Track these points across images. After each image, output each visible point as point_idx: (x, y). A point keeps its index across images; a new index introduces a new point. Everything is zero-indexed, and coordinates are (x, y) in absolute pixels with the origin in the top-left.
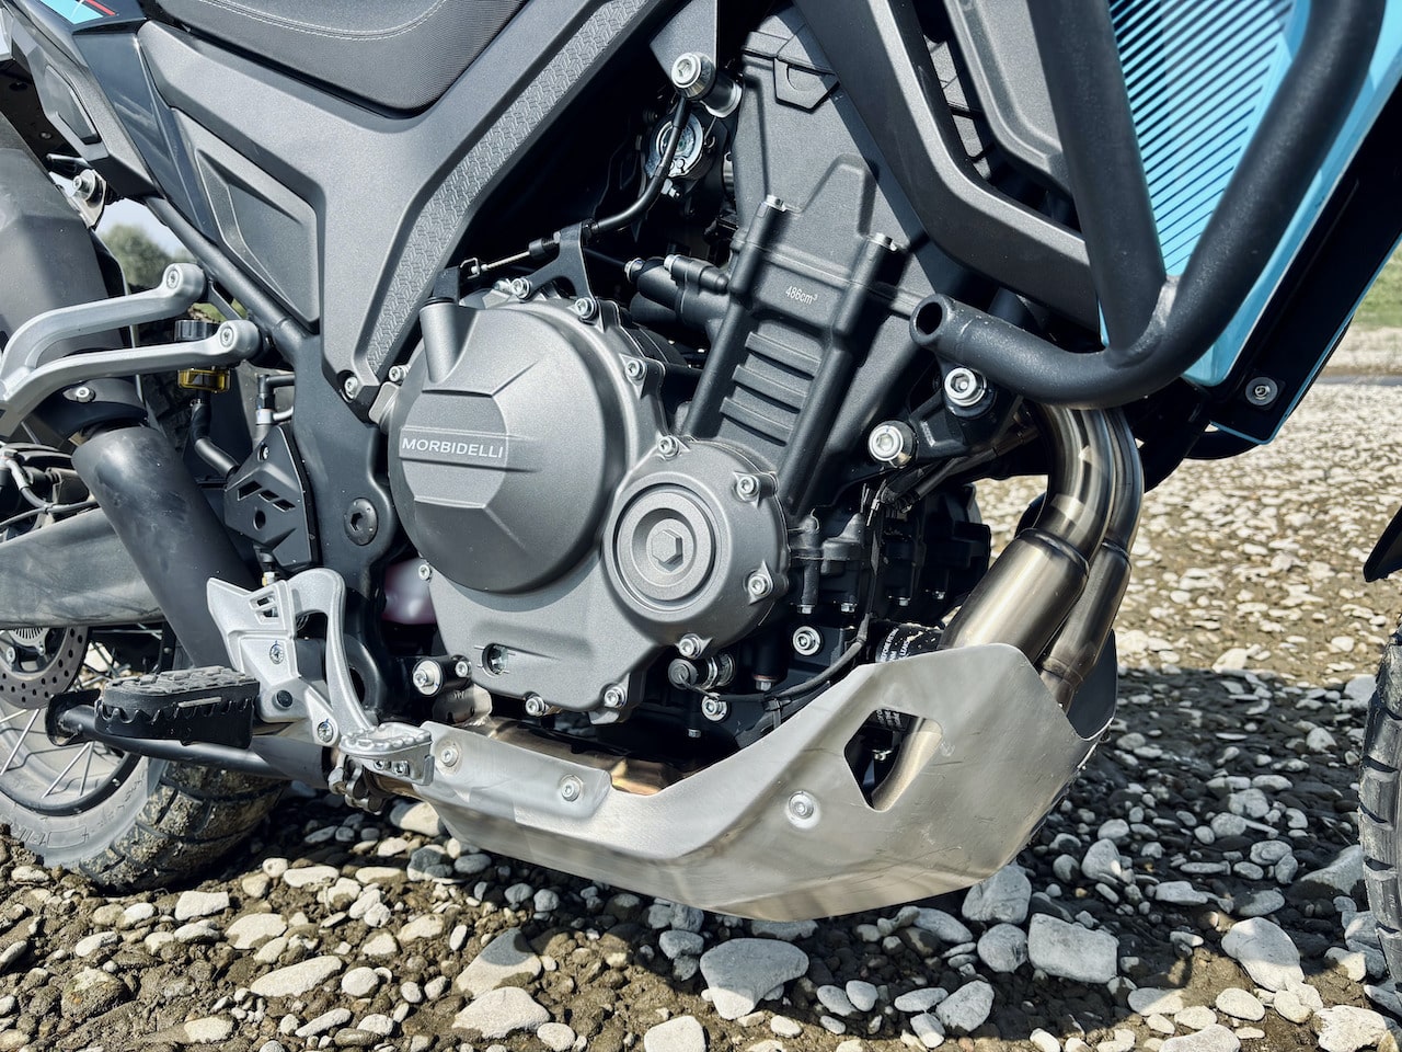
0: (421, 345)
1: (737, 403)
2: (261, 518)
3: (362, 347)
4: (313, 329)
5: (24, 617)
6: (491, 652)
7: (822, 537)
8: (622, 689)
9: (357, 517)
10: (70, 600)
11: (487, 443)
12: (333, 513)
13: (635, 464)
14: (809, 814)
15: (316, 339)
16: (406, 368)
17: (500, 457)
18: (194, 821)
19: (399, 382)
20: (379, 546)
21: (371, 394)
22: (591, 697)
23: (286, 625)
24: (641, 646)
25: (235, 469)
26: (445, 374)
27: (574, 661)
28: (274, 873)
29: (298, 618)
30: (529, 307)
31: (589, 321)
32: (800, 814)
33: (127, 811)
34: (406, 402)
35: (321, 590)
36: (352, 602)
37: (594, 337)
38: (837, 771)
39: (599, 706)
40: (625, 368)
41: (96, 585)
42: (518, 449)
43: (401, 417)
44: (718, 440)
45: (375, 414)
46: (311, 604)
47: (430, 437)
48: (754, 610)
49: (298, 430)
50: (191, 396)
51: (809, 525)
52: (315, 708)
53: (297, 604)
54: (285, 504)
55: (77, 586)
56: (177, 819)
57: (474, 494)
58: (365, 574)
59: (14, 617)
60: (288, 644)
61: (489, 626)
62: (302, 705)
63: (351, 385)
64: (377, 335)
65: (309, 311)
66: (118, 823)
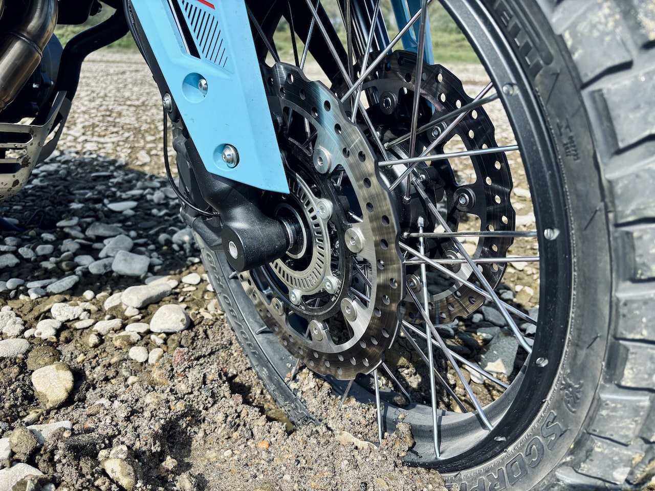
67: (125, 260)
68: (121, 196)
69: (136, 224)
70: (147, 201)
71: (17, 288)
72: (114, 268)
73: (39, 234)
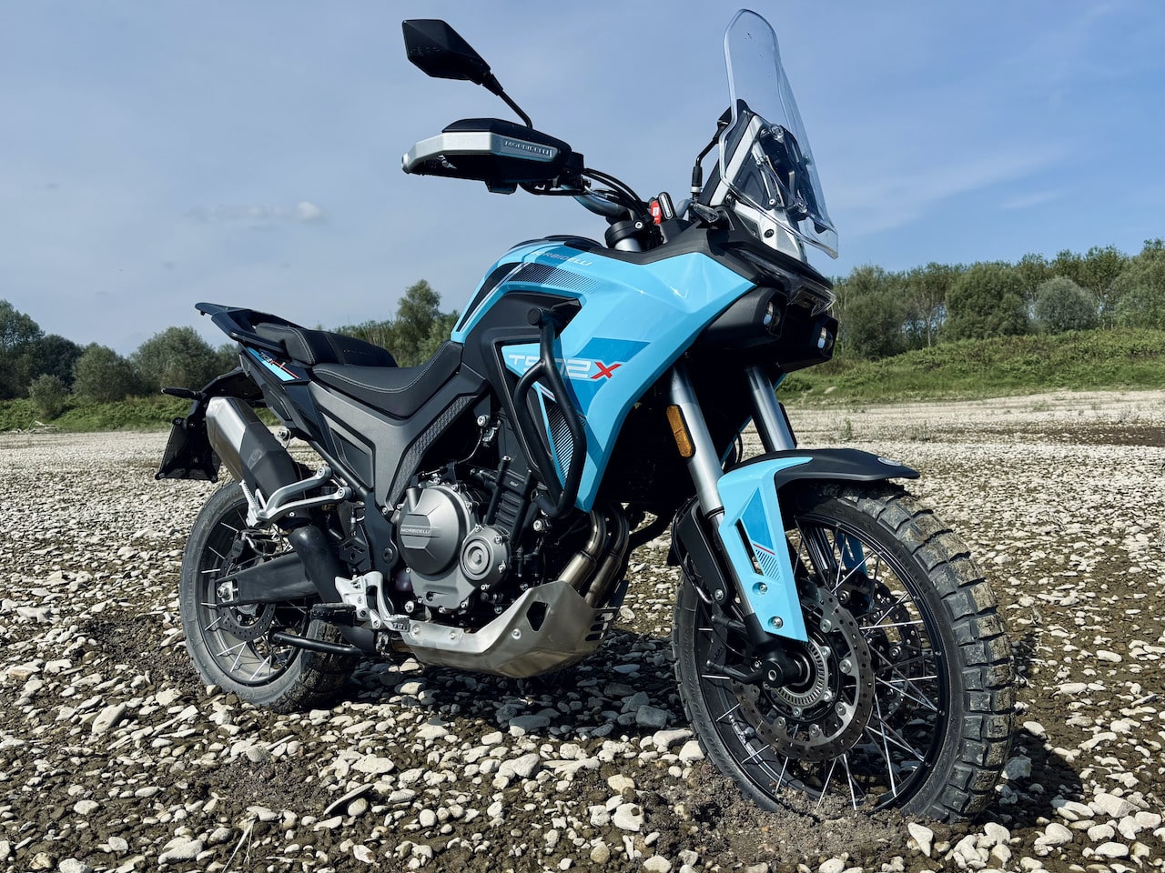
0: (406, 499)
1: (499, 514)
2: (353, 556)
3: (388, 498)
4: (371, 490)
5: (256, 598)
6: (429, 595)
7: (523, 554)
8: (466, 603)
9: (387, 554)
10: (276, 590)
11: (425, 529)
12: (378, 553)
13: (470, 533)
14: (518, 635)
15: (373, 494)
16: (402, 505)
17: (428, 533)
18: (318, 681)
19: (400, 510)
20: (394, 563)
21: (391, 513)
22: (458, 605)
23: (363, 590)
24: (472, 588)
25: (343, 540)
26: (414, 509)
27: (453, 595)
28: (347, 706)
29: (367, 588)
30: (440, 487)
31: (456, 491)
32: (516, 635)
33: (291, 679)
34: (402, 516)
35: (374, 578)
36: (385, 583)
37: (458, 496)
38: (525, 621)
39: (460, 608)
40: (466, 505)
41: (287, 584)
42: (434, 531)
43: (401, 522)
44: (495, 526)
45: (393, 520)
46: (371, 583)
47: (409, 528)
48: (501, 576)
49: (365, 524)
50: (327, 513)
51: (520, 550)
52: (373, 616)
53: (367, 583)
54: (362, 551)
55: (280, 584)
56: (312, 680)
57: (421, 545)
58: (389, 573)
59: (251, 599)
60: (364, 597)
61: (428, 586)
62: (369, 616)
63: (384, 510)
64: (393, 494)
65: (370, 484)
66: (287, 684)
67: (648, 713)
68: (621, 658)
69: (644, 686)
70: (647, 664)
71: (570, 732)
72: (638, 720)
73: (565, 693)
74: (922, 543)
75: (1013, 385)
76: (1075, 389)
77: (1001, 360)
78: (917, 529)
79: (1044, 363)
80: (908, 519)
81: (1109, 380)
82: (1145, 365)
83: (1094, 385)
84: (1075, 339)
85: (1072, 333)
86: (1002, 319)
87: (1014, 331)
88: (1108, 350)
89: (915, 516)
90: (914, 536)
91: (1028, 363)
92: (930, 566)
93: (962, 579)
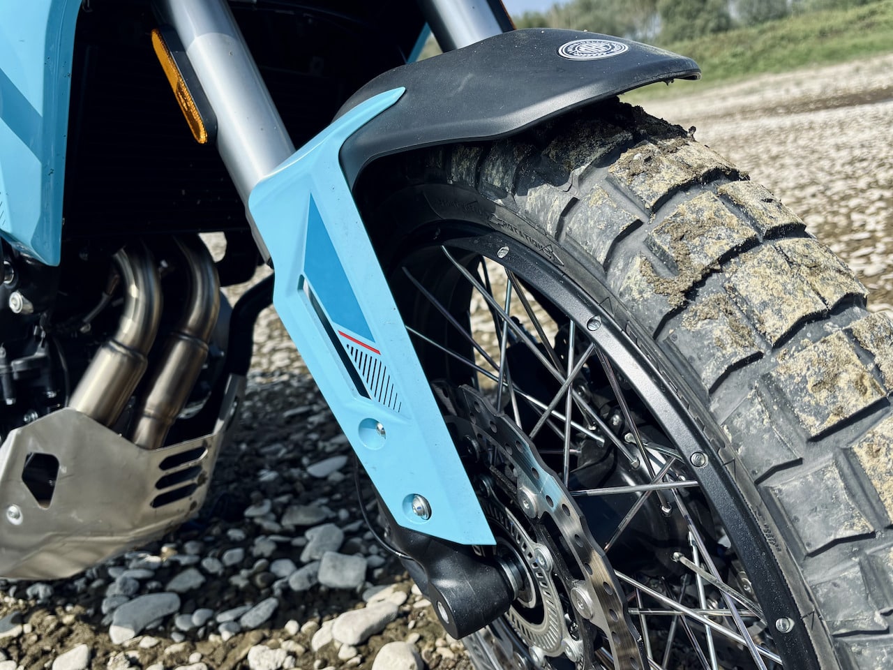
14: (18, 516)
32: (15, 518)
67: (334, 566)
68: (324, 448)
69: (346, 497)
71: (206, 624)
72: (322, 579)
73: (225, 532)
74: (677, 300)
75: (724, 77)
76: (777, 72)
77: (712, 56)
78: (663, 256)
79: (749, 54)
80: (638, 224)
81: (804, 60)
82: (833, 43)
83: (792, 67)
84: (773, 28)
85: (768, 24)
86: (707, 21)
87: (718, 29)
88: (801, 35)
89: (656, 208)
90: (655, 279)
91: (735, 56)
92: (709, 374)
93: (818, 412)
